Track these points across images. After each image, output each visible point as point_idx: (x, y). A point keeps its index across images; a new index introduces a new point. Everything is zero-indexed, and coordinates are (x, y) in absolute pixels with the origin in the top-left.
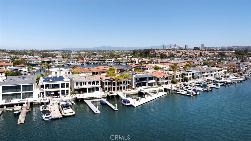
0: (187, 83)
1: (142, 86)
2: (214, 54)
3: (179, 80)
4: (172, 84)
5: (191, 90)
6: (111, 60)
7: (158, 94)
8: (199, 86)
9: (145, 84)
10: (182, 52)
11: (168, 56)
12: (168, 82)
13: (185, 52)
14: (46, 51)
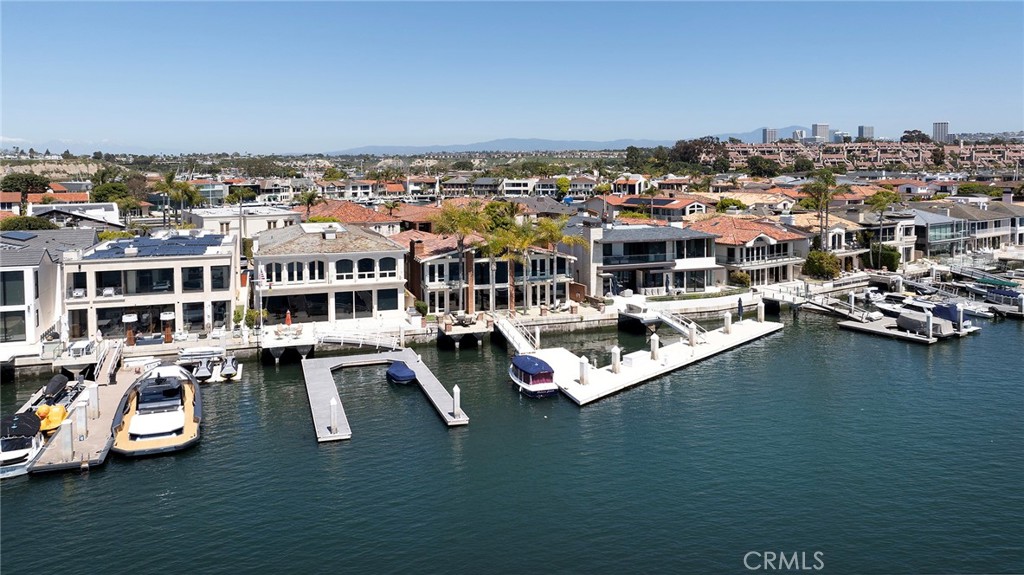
0: (896, 277)
1: (643, 290)
2: (1003, 156)
3: (849, 260)
4: (807, 279)
5: (920, 309)
6: (522, 181)
7: (727, 332)
8: (964, 291)
9: (654, 275)
10: (849, 151)
11: (785, 165)
12: (785, 268)
13: (863, 151)
14: (274, 158)
